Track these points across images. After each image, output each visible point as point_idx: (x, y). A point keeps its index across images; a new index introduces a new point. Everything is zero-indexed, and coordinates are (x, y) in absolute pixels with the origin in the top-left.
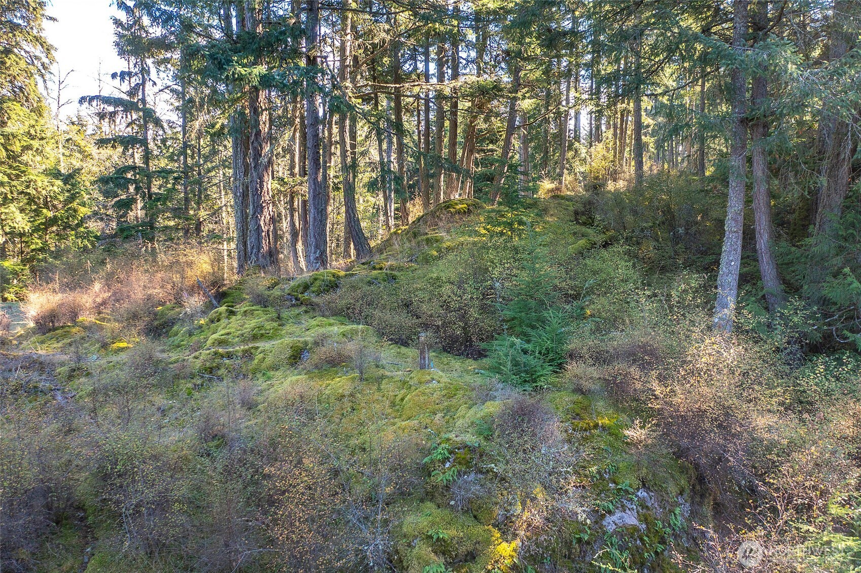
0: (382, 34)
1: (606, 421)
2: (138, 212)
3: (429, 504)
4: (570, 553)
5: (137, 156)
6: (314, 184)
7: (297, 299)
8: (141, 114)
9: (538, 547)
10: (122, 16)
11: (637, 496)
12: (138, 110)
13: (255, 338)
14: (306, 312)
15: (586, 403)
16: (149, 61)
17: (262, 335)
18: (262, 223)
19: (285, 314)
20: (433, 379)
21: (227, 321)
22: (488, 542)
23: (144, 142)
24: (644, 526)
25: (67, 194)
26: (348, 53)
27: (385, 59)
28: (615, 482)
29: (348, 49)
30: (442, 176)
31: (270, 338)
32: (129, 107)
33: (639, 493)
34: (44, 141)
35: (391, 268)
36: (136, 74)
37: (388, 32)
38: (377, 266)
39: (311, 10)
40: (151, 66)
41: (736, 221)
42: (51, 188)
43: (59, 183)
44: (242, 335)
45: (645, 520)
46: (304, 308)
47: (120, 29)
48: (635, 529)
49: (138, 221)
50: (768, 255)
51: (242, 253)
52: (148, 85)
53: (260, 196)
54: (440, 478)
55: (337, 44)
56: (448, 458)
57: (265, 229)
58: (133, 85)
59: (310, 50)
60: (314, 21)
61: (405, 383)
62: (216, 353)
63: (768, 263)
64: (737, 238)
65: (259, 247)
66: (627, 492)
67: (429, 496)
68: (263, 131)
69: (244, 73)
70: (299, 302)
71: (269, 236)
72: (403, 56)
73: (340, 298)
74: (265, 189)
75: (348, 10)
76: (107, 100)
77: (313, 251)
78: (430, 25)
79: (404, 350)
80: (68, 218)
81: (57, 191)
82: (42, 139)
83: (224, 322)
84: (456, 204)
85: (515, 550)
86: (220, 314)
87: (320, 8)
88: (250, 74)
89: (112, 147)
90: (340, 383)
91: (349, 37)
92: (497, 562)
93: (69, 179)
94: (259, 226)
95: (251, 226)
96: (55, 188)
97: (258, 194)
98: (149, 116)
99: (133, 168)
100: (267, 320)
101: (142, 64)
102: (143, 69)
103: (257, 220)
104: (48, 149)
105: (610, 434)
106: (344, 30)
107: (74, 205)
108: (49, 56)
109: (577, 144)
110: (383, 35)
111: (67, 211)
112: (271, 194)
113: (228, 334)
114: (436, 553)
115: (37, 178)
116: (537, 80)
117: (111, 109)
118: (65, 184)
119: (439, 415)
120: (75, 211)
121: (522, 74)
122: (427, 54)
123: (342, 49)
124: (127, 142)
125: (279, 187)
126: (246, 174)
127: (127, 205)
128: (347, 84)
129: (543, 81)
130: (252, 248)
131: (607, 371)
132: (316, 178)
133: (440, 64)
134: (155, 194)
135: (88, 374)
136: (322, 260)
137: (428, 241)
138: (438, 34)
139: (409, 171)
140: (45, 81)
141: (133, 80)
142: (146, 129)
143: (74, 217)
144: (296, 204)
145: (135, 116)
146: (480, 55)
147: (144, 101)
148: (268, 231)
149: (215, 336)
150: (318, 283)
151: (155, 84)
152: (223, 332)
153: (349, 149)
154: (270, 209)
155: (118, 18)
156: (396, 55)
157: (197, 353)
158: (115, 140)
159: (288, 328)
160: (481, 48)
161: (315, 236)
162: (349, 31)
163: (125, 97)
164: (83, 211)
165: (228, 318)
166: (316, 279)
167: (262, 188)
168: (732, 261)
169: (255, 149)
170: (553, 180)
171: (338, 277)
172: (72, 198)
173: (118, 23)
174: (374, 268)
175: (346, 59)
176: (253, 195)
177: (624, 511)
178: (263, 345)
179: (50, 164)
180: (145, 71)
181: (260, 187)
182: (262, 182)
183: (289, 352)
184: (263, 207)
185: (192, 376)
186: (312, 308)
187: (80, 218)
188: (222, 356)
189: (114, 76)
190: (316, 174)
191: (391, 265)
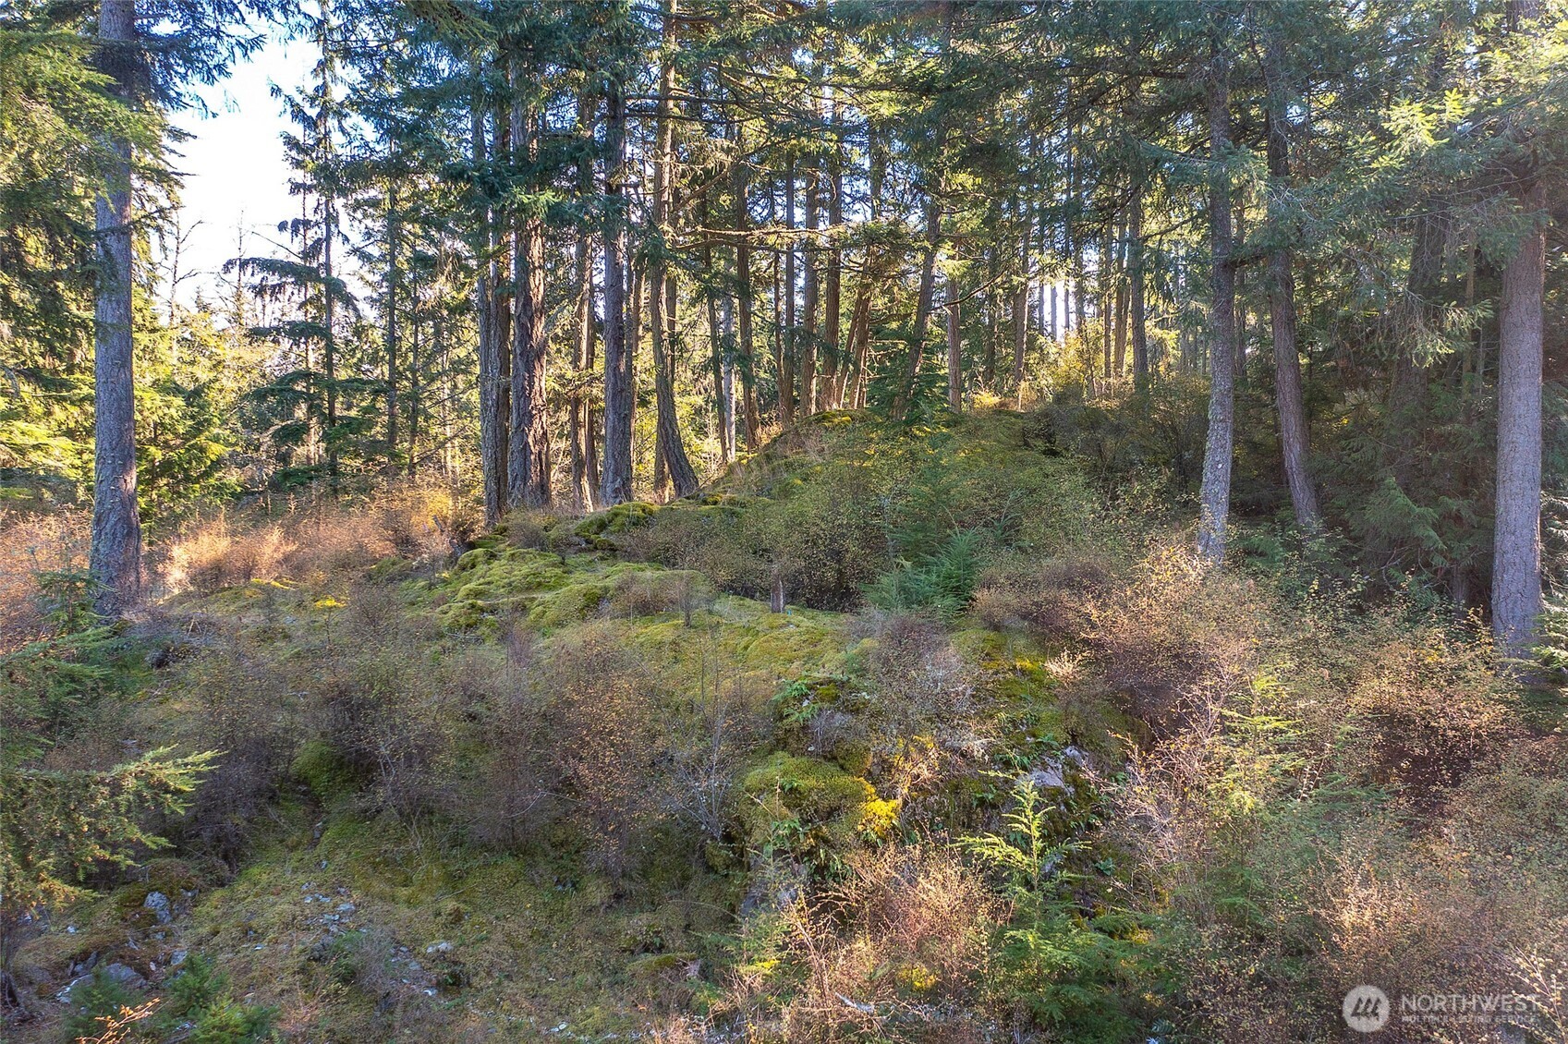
0: (719, 153)
1: (1028, 664)
2: (312, 448)
3: (780, 754)
4: (970, 818)
5: (312, 357)
6: (615, 375)
7: (588, 542)
8: (323, 288)
9: (926, 810)
10: (297, 131)
11: (1063, 753)
12: (318, 279)
13: (529, 588)
14: (602, 559)
15: (1001, 641)
16: (339, 203)
17: (540, 584)
18: (530, 440)
19: (571, 560)
20: (790, 623)
21: (485, 567)
22: (859, 797)
23: (325, 334)
24: (1072, 789)
25: (190, 423)
26: (666, 183)
27: (723, 198)
28: (1034, 736)
29: (667, 176)
30: (814, 381)
31: (551, 589)
32: (302, 275)
33: (1067, 751)
34: (158, 334)
35: (732, 502)
36: (317, 224)
37: (728, 151)
38: (710, 500)
39: (614, 118)
40: (342, 211)
41: (1222, 405)
42: (166, 411)
43: (179, 401)
44: (510, 584)
45: (1075, 782)
46: (599, 554)
47: (294, 153)
48: (1060, 791)
49: (309, 464)
50: (1302, 477)
51: (494, 495)
52: (336, 243)
53: (528, 399)
54: (795, 718)
55: (650, 171)
56: (807, 695)
57: (535, 449)
58: (309, 242)
59: (612, 175)
60: (617, 133)
61: (749, 629)
62: (473, 606)
63: (1303, 489)
64: (1225, 429)
65: (525, 479)
66: (1050, 747)
67: (782, 744)
68: (534, 300)
69: (526, 201)
70: (591, 546)
71: (540, 460)
72: (752, 193)
73: (656, 536)
74: (537, 387)
75: (669, 117)
76: (269, 265)
77: (610, 479)
78: (793, 142)
79: (748, 601)
80: (189, 462)
81: (175, 415)
82: (154, 331)
83: (481, 569)
84: (834, 416)
85: (894, 810)
86: (476, 557)
87: (627, 115)
88: (535, 202)
89: (273, 341)
90: (661, 630)
91: (667, 159)
92: (870, 821)
93: (195, 396)
94: (527, 443)
95: (514, 446)
96: (173, 411)
97: (525, 396)
98: (336, 290)
99: (306, 375)
100: (547, 566)
101: (327, 210)
102: (329, 214)
103: (524, 435)
104: (162, 347)
105: (1033, 681)
106: (661, 147)
107: (202, 439)
108: (172, 196)
109: (1042, 339)
110: (721, 156)
111: (188, 450)
112: (545, 396)
113: (489, 583)
114: (788, 807)
115: (144, 395)
116: (974, 233)
117: (274, 280)
118: (189, 404)
119: (796, 664)
120: (202, 450)
121: (943, 219)
122: (790, 192)
123: (658, 179)
124: (299, 332)
125: (557, 387)
126: (504, 370)
127: (296, 433)
128: (666, 228)
129: (982, 236)
130: (515, 479)
131: (1028, 599)
132: (617, 367)
133: (811, 205)
134: (341, 418)
135: (287, 637)
136: (624, 491)
137: (789, 466)
138: (806, 156)
139: (761, 395)
140: (162, 237)
141: (310, 233)
142: (330, 312)
143: (200, 460)
144: (581, 415)
145: (311, 292)
146: (875, 190)
147: (328, 266)
148: (540, 452)
149: (471, 586)
150: (619, 520)
151: (346, 239)
152: (482, 580)
153: (666, 328)
154: (544, 419)
155: (292, 134)
156: (741, 193)
157: (445, 607)
158: (277, 329)
159: (577, 575)
160: (877, 178)
161: (614, 456)
162: (668, 150)
163: (298, 261)
164: (216, 450)
165: (488, 562)
166: (616, 515)
167: (531, 387)
168: (1219, 462)
169: (522, 326)
170: (997, 390)
171: (651, 513)
172: (198, 429)
173: (291, 142)
174: (705, 503)
175: (663, 191)
176: (518, 398)
177: (1045, 770)
178: (541, 596)
179: (163, 372)
180: (331, 219)
181: (529, 385)
182: (532, 377)
183: (580, 602)
184: (532, 416)
185: (440, 636)
186: (612, 552)
187: (209, 463)
188: (482, 610)
189: (282, 226)
190: (618, 360)
191: (732, 499)
